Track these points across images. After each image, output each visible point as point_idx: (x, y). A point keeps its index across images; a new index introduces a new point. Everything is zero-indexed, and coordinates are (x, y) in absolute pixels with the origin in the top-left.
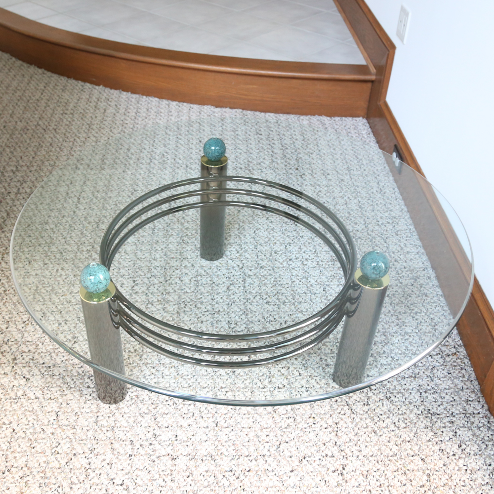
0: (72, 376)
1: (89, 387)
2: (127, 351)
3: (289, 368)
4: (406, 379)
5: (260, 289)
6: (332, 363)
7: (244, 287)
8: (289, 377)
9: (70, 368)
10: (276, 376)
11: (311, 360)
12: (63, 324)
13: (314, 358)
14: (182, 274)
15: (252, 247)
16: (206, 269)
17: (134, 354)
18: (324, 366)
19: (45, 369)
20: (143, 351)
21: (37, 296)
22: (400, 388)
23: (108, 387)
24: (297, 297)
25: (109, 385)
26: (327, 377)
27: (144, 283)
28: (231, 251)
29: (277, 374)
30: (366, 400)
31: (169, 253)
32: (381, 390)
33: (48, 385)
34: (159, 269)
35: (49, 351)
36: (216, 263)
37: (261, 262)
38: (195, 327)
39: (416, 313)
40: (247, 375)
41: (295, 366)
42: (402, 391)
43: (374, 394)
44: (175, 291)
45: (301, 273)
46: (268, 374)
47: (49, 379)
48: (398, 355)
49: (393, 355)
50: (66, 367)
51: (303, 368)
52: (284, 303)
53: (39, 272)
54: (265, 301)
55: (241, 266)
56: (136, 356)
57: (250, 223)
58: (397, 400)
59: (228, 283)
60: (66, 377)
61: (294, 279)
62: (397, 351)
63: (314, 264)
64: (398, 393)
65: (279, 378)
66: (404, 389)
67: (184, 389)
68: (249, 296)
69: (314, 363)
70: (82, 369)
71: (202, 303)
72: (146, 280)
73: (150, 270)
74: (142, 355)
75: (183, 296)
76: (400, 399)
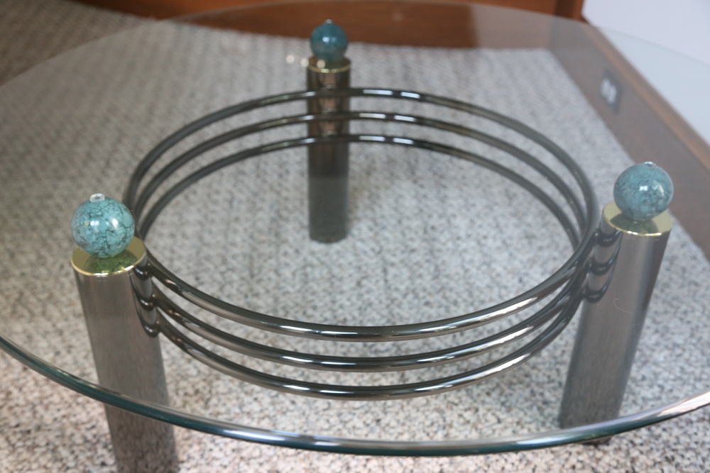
0: (71, 446)
1: (103, 464)
2: (181, 393)
3: (477, 410)
4: (695, 425)
5: (413, 284)
6: (553, 399)
7: (386, 281)
8: (480, 426)
9: (69, 431)
10: (455, 424)
11: (516, 395)
12: (64, 352)
13: (519, 391)
14: (279, 264)
15: (393, 222)
16: (319, 255)
17: (195, 398)
18: (540, 404)
19: (19, 436)
20: (210, 392)
21: (20, 309)
22: (688, 440)
23: (140, 463)
24: (476, 293)
25: (143, 457)
26: (548, 424)
27: (214, 280)
28: (361, 229)
29: (457, 421)
30: (629, 464)
31: (256, 235)
32: (653, 446)
33: (20, 467)
34: (240, 258)
35: (32, 403)
36: (336, 247)
37: (410, 243)
38: (304, 347)
39: (685, 313)
40: (403, 424)
41: (489, 406)
42: (693, 445)
43: (642, 453)
44: (268, 291)
45: (478, 258)
46: (441, 422)
47: (25, 455)
48: (671, 383)
49: (660, 382)
50: (62, 429)
51: (503, 409)
52: (455, 303)
53: (28, 270)
54: (423, 301)
55: (377, 249)
56: (197, 402)
57: (387, 188)
58: (687, 462)
59: (357, 276)
60: (60, 449)
61: (468, 266)
62: (665, 374)
63: (499, 243)
64: (687, 449)
65: (462, 428)
66: (696, 443)
67: (288, 459)
68: (395, 295)
69: (521, 400)
70: (94, 431)
71: (315, 308)
72: (218, 277)
73: (224, 261)
74: (209, 400)
75: (282, 299)
76: (693, 460)
